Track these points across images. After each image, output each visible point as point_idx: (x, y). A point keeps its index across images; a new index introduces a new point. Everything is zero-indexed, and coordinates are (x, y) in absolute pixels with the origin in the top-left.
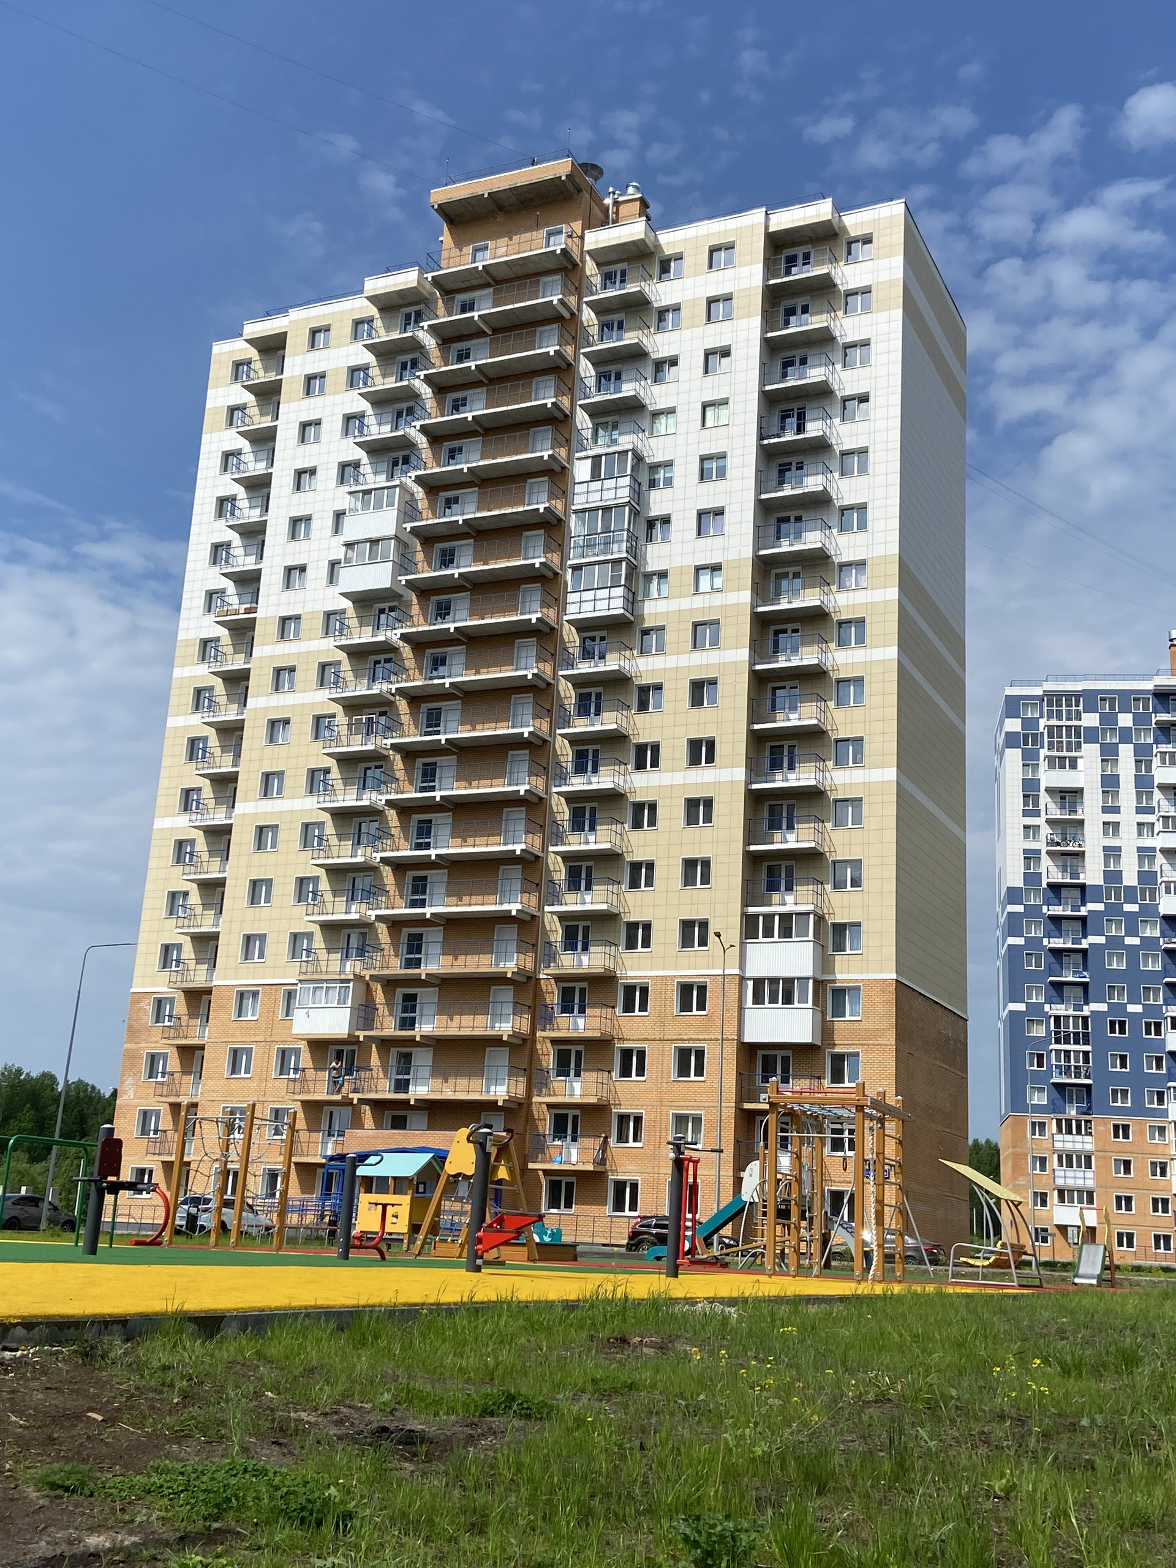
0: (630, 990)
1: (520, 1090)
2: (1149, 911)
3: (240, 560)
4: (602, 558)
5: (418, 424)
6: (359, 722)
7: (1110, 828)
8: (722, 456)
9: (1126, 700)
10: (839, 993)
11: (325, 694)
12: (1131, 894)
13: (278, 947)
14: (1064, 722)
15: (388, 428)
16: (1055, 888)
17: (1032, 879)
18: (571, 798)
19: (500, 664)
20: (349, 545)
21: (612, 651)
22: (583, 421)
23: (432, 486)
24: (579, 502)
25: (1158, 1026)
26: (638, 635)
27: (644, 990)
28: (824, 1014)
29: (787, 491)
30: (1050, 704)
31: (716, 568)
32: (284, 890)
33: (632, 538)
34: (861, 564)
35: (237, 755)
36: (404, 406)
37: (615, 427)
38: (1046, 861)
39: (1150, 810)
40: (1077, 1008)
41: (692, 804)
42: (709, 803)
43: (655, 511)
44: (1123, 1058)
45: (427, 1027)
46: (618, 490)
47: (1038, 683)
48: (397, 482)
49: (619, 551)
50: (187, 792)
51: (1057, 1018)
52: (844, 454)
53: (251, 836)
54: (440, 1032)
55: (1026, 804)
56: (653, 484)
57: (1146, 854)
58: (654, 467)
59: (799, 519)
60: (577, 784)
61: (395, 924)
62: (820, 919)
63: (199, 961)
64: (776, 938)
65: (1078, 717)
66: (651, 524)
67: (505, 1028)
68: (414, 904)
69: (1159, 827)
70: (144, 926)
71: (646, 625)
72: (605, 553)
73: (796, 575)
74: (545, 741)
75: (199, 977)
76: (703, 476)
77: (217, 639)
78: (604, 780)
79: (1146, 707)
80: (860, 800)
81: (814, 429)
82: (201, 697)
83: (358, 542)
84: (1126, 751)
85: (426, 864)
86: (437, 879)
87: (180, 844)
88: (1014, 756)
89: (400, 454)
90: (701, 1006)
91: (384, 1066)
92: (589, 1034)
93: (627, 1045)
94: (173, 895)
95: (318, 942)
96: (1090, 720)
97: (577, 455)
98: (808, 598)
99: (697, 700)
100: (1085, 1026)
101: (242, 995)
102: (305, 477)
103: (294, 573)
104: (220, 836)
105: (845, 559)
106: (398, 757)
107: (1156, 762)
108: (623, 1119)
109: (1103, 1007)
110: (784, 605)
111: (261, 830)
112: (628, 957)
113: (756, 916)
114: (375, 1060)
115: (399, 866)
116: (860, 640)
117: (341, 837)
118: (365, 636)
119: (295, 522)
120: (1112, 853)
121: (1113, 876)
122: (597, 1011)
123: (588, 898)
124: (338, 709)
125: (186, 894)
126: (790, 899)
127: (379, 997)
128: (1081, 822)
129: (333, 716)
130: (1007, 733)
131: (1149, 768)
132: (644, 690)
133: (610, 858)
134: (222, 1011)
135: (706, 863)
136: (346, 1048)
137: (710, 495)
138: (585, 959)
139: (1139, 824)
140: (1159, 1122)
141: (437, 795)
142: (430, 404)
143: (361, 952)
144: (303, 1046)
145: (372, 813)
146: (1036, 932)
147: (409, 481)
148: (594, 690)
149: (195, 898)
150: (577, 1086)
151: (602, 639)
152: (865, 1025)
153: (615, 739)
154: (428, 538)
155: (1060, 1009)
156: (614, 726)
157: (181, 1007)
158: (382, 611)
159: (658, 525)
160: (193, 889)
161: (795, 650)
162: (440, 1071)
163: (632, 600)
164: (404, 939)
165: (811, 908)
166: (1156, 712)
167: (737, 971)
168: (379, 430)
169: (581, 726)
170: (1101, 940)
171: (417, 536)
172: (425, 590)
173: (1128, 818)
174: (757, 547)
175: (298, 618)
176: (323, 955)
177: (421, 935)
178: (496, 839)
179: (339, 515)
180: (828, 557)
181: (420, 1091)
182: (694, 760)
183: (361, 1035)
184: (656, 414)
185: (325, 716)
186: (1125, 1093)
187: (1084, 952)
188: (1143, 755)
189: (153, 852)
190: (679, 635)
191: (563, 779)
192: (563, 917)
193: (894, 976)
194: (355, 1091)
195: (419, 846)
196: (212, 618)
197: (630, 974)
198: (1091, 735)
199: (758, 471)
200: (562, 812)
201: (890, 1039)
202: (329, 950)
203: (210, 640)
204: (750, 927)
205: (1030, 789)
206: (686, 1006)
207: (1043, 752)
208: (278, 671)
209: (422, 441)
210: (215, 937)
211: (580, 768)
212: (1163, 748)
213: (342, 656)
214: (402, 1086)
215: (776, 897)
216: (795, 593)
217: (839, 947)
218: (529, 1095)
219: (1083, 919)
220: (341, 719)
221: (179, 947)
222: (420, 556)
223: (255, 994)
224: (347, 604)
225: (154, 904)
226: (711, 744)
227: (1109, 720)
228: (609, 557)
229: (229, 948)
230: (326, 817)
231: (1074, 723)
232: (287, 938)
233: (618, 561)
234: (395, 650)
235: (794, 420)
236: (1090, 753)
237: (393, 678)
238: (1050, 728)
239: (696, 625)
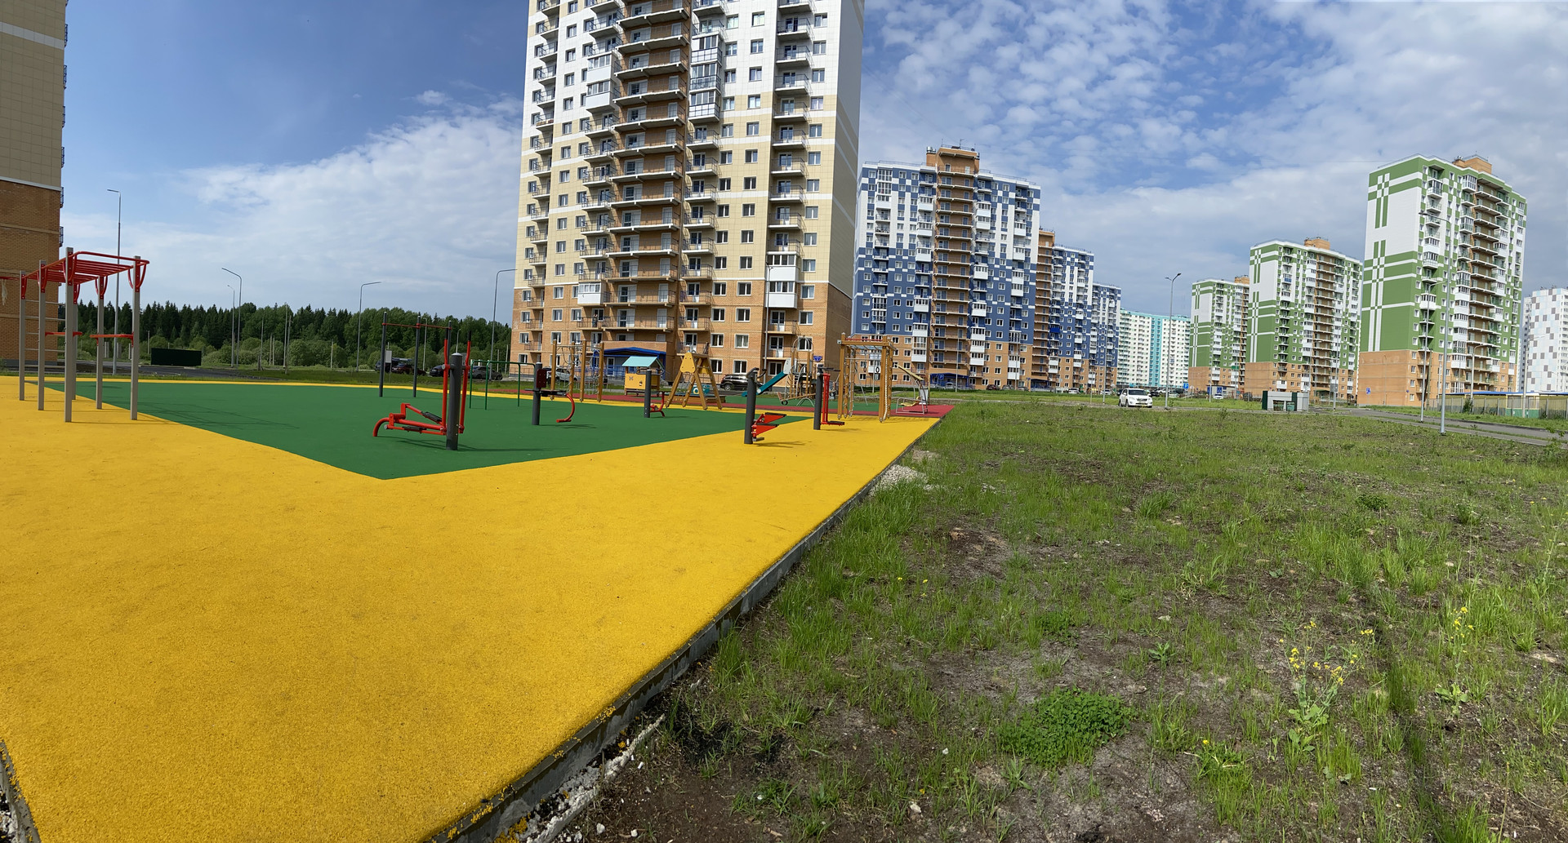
0: (718, 286)
1: (672, 326)
2: (912, 259)
3: (545, 98)
4: (705, 89)
5: (619, 21)
6: (598, 170)
7: (900, 226)
8: (761, 41)
9: (909, 173)
10: (806, 289)
11: (583, 158)
12: (906, 253)
13: (570, 269)
14: (885, 181)
15: (605, 25)
16: (878, 249)
17: (869, 245)
18: (692, 203)
19: (661, 141)
20: (589, 86)
21: (709, 135)
22: (695, 19)
23: (626, 53)
24: (694, 61)
25: (911, 302)
26: (721, 127)
27: (724, 286)
28: (799, 297)
29: (789, 60)
30: (880, 173)
31: (757, 97)
32: (571, 245)
33: (718, 80)
34: (821, 98)
35: (549, 189)
36: (612, 13)
37: (710, 23)
38: (875, 238)
39: (915, 220)
40: (883, 295)
41: (746, 207)
42: (753, 206)
43: (729, 67)
44: (898, 314)
45: (632, 301)
46: (711, 55)
47: (876, 163)
48: (610, 52)
49: (713, 86)
50: (529, 206)
51: (875, 299)
52: (815, 43)
53: (556, 223)
54: (639, 302)
55: (869, 214)
56: (727, 53)
57: (912, 237)
58: (728, 45)
59: (793, 74)
60: (695, 197)
61: (617, 258)
62: (798, 257)
63: (539, 276)
64: (781, 265)
65: (890, 180)
66: (726, 73)
67: (665, 301)
68: (624, 250)
69: (918, 227)
70: (517, 263)
71: (725, 123)
72: (705, 87)
73: (792, 102)
74: (680, 177)
75: (539, 283)
76: (753, 50)
77: (538, 137)
78: (706, 195)
79: (916, 178)
80: (817, 207)
81: (802, 29)
82: (532, 163)
83: (594, 84)
84: (908, 195)
85: (629, 232)
86: (635, 239)
87: (529, 228)
88: (865, 194)
89: (611, 38)
90: (749, 293)
91: (615, 316)
92: (701, 303)
93: (716, 308)
94: (527, 250)
95: (585, 267)
96: (895, 181)
97: (694, 37)
98: (797, 113)
99: (748, 160)
100: (885, 302)
101: (556, 289)
102: (571, 54)
103: (568, 101)
104: (544, 224)
105: (814, 95)
106: (616, 185)
107: (919, 201)
108: (715, 337)
109: (893, 295)
110: (786, 116)
111: (559, 220)
112: (716, 271)
113: (772, 255)
114: (611, 314)
115: (618, 234)
116: (820, 134)
117: (592, 222)
118: (598, 129)
119: (567, 76)
120: (900, 236)
121: (900, 245)
122: (704, 294)
123: (700, 247)
124: (588, 164)
125: (532, 249)
126: (786, 248)
127: (612, 289)
128: (889, 223)
129: (586, 168)
130: (863, 184)
131: (916, 203)
132: (724, 154)
133: (709, 229)
134: (549, 296)
135: (751, 233)
136: (599, 309)
137: (755, 60)
138: (699, 273)
139: (911, 225)
140: (909, 336)
141: (635, 201)
142: (624, 11)
143: (603, 271)
144: (581, 308)
145: (605, 211)
146: (869, 266)
147: (616, 51)
148: (701, 154)
149: (536, 251)
150: (696, 324)
151: (705, 129)
152: (815, 301)
153: (711, 176)
154: (625, 79)
155: (876, 296)
156: (710, 170)
157: (533, 294)
158: (606, 117)
159: (730, 74)
160: (535, 246)
161: (790, 138)
162: (638, 318)
163: (719, 110)
164: (621, 265)
165: (795, 253)
166: (920, 180)
167: (764, 278)
168: (601, 26)
169: (696, 170)
170: (893, 270)
171: (621, 79)
172: (625, 105)
173: (907, 222)
174: (775, 87)
175: (570, 123)
176: (587, 272)
177: (628, 263)
178: (660, 221)
179: (584, 71)
180: (807, 93)
181: (630, 326)
182: (747, 187)
183: (606, 304)
184: (729, 18)
185: (582, 168)
186: (898, 326)
187: (886, 274)
188: (914, 197)
189: (518, 232)
190: (740, 128)
191: (688, 195)
192: (689, 255)
193: (828, 282)
194: (604, 326)
195: (626, 225)
196: (535, 127)
197: (718, 279)
198: (895, 188)
199: (776, 49)
200: (689, 209)
201: (825, 307)
202: (590, 270)
203: (535, 137)
204: (769, 260)
205: (871, 208)
206: (742, 292)
207: (876, 193)
208: (563, 149)
209: (621, 30)
210: (545, 266)
211: (696, 190)
212: (922, 195)
213: (589, 140)
214: (623, 324)
215: (780, 248)
216: (790, 110)
217: (806, 269)
218: (676, 328)
219: (887, 261)
220: (590, 169)
221: (531, 270)
222: (622, 89)
223: (562, 288)
224: (590, 115)
225: (520, 254)
226: (754, 180)
227: (902, 182)
228: (708, 89)
229: (550, 270)
230: (586, 213)
231: (889, 182)
232: (573, 266)
233: (713, 91)
234: (612, 135)
235: (793, 24)
236: (894, 195)
237: (612, 149)
238: (880, 183)
239: (748, 124)
